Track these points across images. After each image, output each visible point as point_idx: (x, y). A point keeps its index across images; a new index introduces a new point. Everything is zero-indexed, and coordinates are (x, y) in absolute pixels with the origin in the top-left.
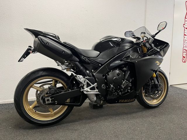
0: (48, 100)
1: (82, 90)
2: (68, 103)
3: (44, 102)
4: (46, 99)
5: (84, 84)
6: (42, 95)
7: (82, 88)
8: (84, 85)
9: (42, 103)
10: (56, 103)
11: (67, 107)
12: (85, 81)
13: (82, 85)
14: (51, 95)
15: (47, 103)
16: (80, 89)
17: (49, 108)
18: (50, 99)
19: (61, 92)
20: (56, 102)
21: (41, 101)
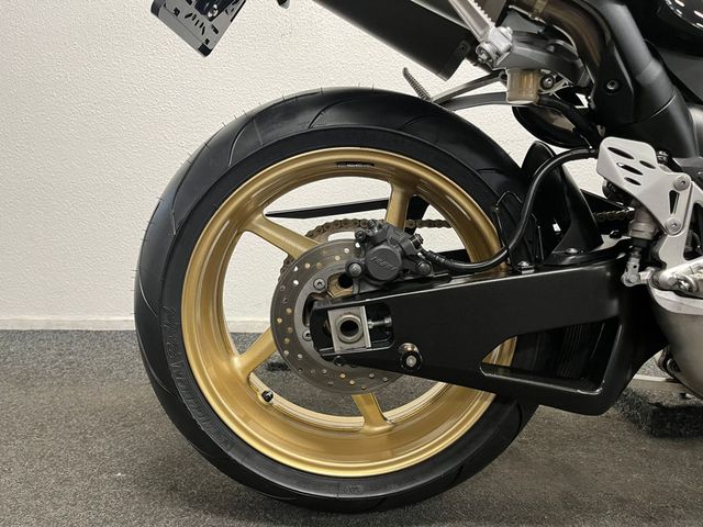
0: (349, 328)
1: (633, 275)
2: (494, 368)
3: (321, 336)
4: (335, 318)
5: (666, 219)
6: (307, 290)
7: (634, 262)
8: (659, 233)
9: (309, 345)
10: (411, 361)
11: (486, 405)
12: (673, 196)
13: (643, 230)
14: (372, 289)
15: (339, 347)
16: (621, 267)
17: (355, 389)
18: (366, 325)
19: (448, 279)
20: (409, 347)
21: (303, 330)
